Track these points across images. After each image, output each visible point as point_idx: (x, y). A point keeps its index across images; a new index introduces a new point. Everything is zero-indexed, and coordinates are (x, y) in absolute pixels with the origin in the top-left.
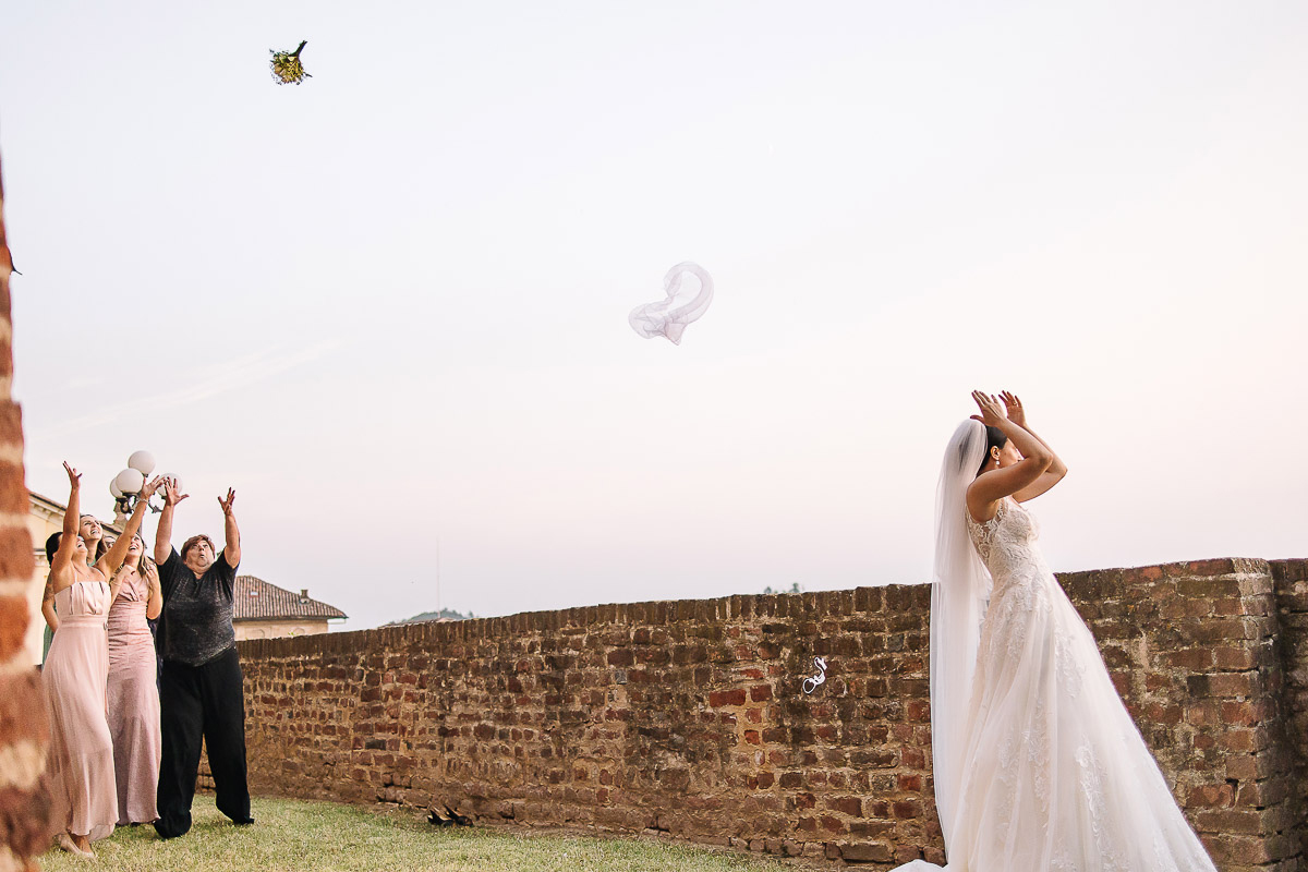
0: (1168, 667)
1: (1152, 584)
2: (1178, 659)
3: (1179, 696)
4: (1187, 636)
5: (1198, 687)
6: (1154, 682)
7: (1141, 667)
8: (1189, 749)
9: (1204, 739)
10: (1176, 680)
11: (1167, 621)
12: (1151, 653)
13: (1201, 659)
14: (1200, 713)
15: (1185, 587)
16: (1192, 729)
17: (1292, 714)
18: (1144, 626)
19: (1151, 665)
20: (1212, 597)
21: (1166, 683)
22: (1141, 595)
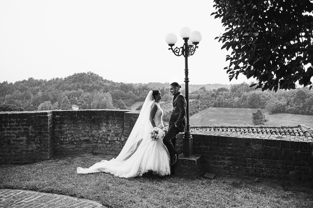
0: (35, 130)
1: (33, 116)
2: (37, 129)
3: (36, 134)
4: (39, 126)
5: (40, 133)
6: (32, 132)
7: (30, 130)
8: (38, 141)
9: (40, 140)
10: (36, 132)
11: (35, 123)
12: (32, 128)
13: (41, 129)
14: (40, 137)
15: (39, 117)
16: (38, 139)
17: (54, 135)
18: (31, 124)
19: (32, 130)
20: (43, 119)
21: (34, 132)
22: (31, 118)
